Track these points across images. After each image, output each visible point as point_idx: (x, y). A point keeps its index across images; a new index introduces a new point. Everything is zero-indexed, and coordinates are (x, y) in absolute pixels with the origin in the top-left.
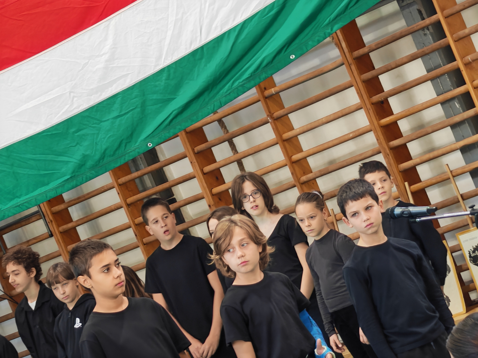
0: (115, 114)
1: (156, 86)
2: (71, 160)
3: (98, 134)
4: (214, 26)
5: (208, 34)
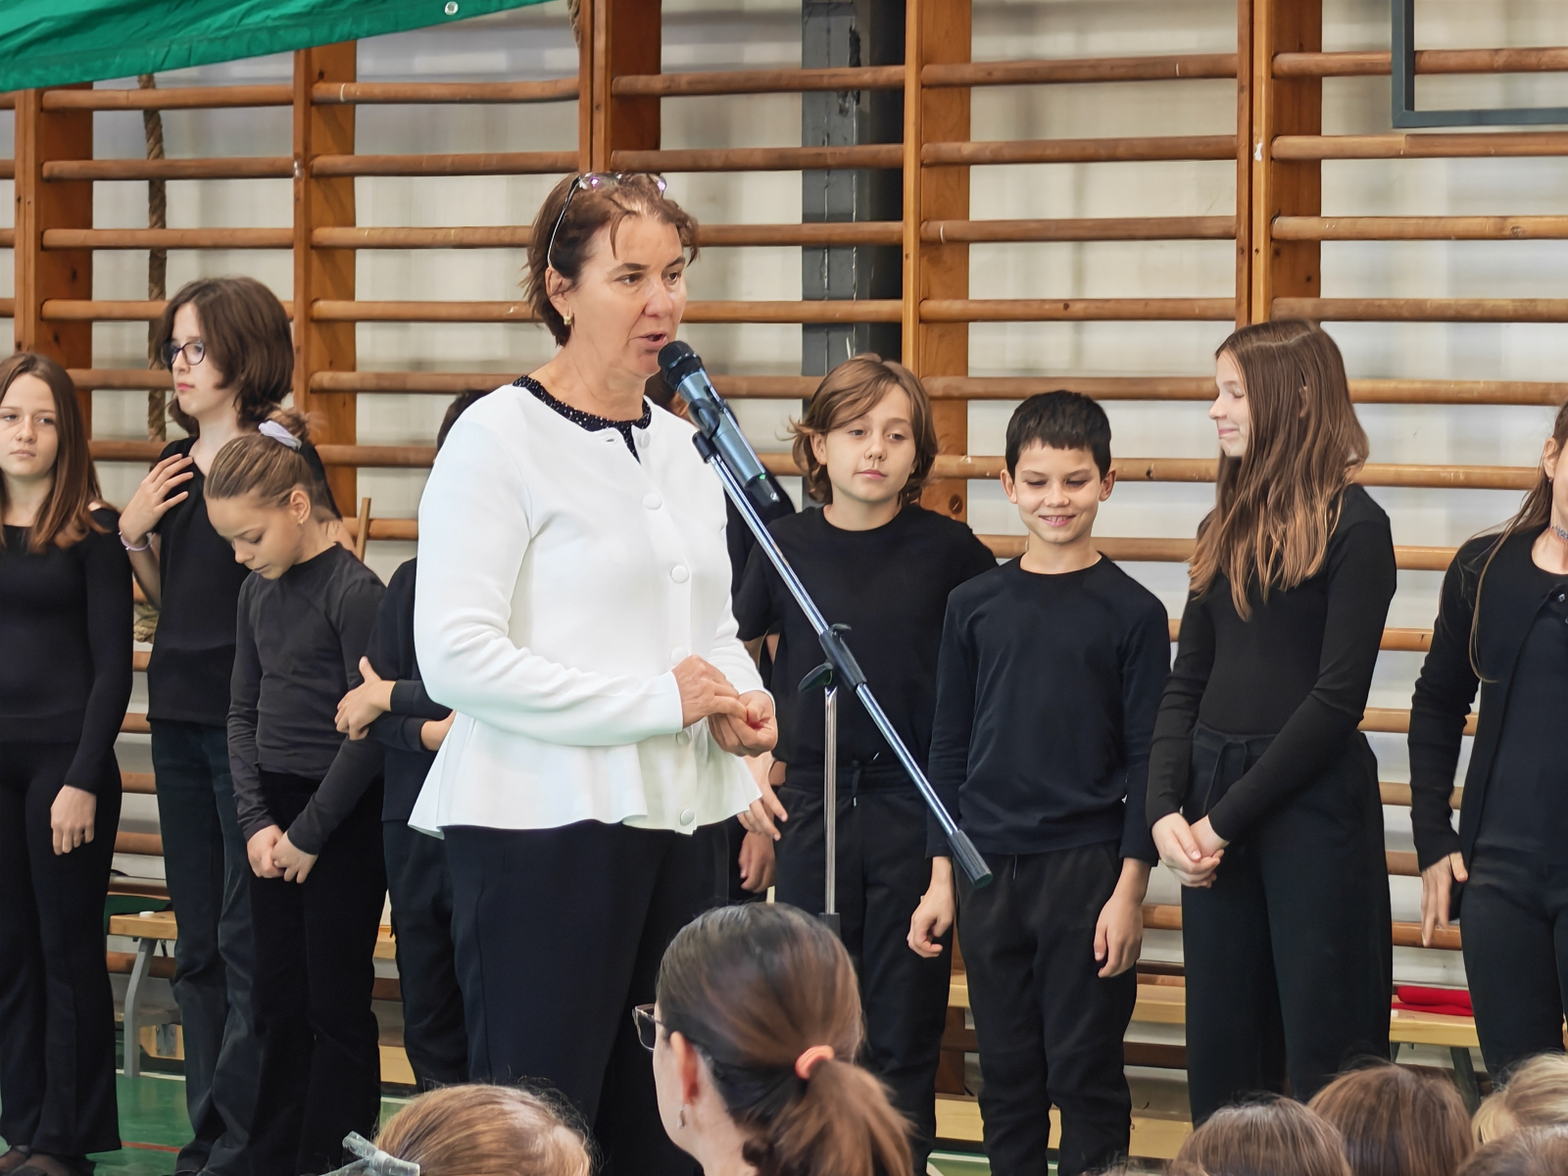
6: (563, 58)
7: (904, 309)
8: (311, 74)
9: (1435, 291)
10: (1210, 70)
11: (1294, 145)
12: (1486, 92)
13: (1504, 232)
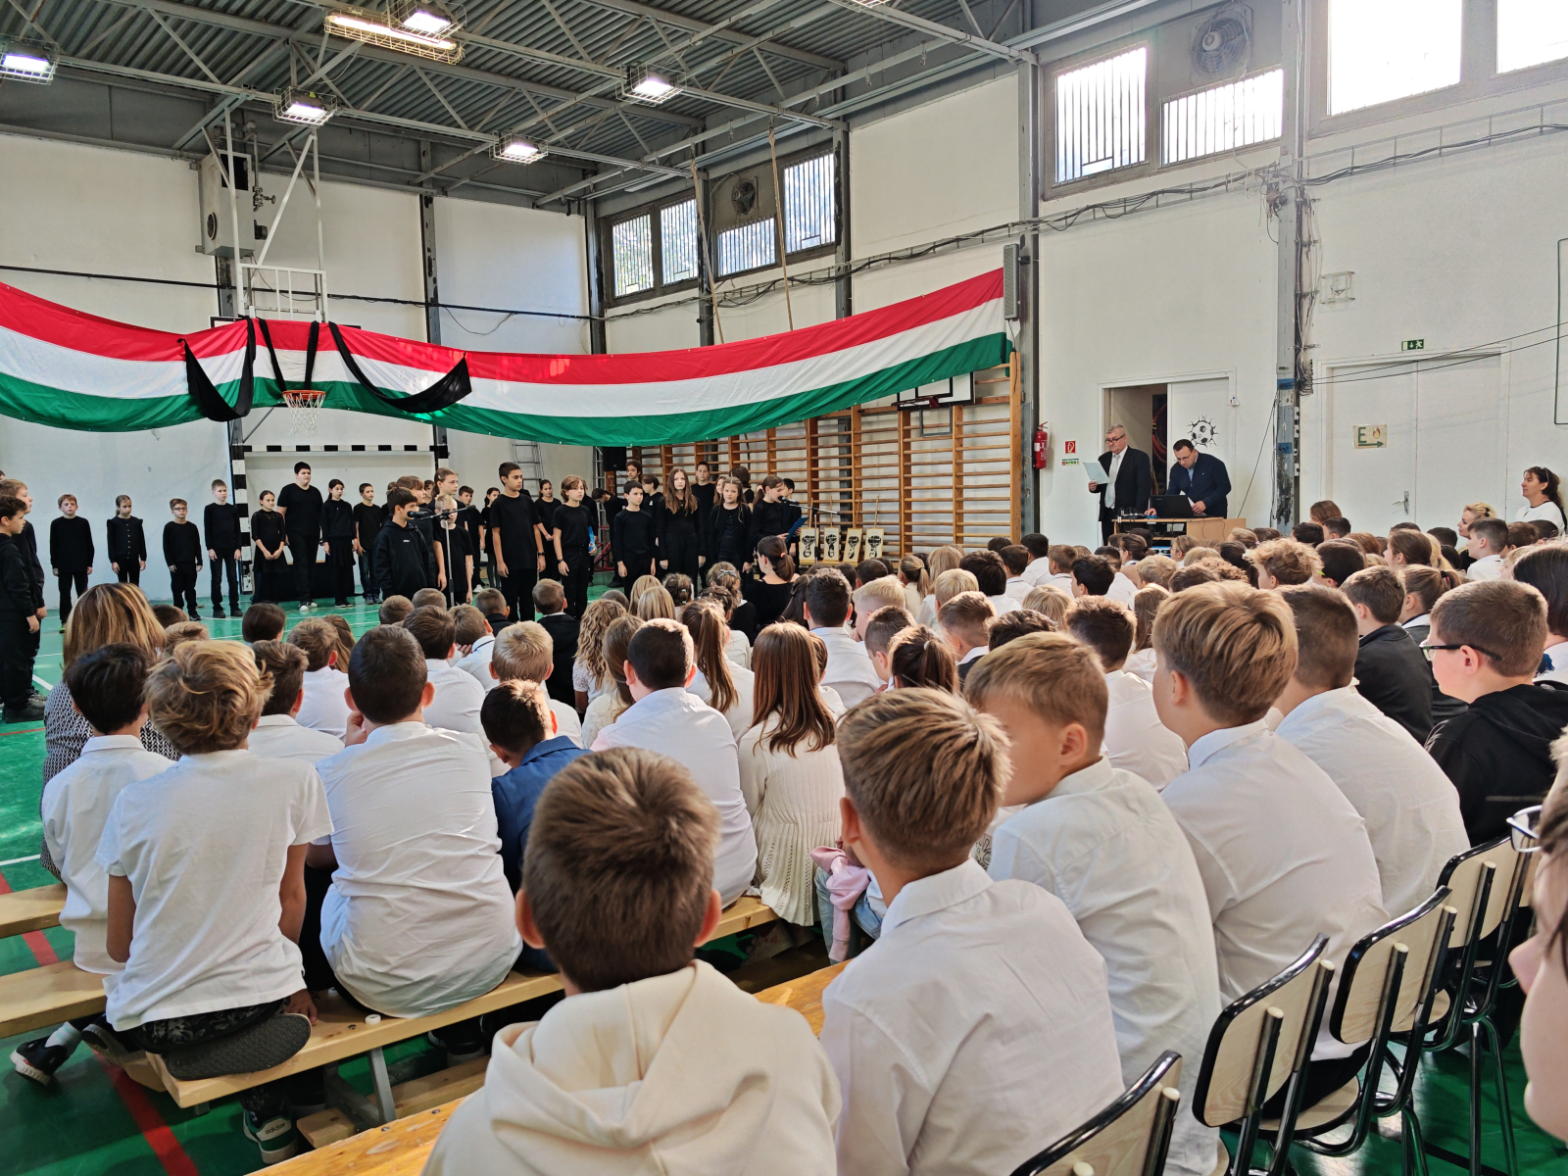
2: (671, 432)
10: (894, 430)
11: (906, 440)
12: (935, 431)
13: (937, 451)
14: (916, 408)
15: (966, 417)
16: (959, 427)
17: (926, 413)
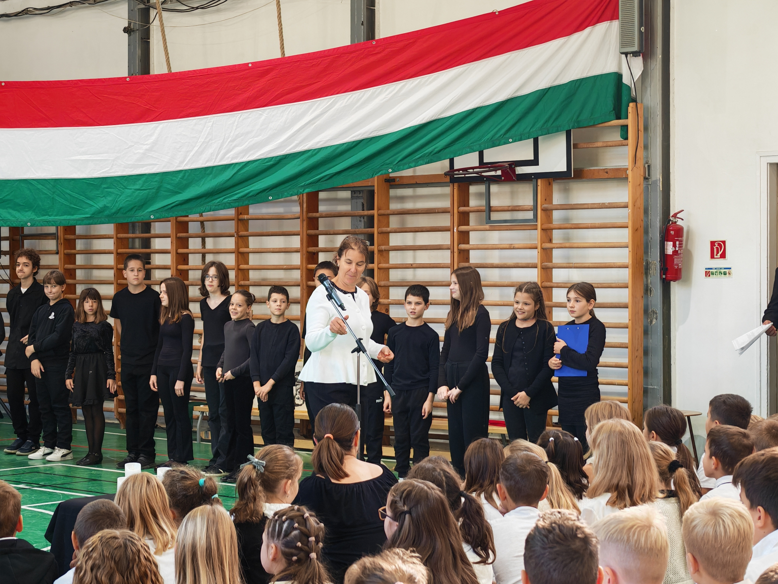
0: (137, 187)
1: (172, 180)
2: (95, 205)
3: (120, 196)
4: (227, 156)
5: (221, 160)
6: (296, 209)
7: (374, 266)
8: (239, 213)
9: (496, 261)
10: (444, 211)
11: (463, 228)
12: (507, 216)
13: (511, 248)
14: (479, 180)
15: (557, 198)
16: (548, 212)
17: (494, 188)
